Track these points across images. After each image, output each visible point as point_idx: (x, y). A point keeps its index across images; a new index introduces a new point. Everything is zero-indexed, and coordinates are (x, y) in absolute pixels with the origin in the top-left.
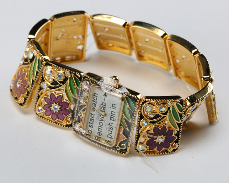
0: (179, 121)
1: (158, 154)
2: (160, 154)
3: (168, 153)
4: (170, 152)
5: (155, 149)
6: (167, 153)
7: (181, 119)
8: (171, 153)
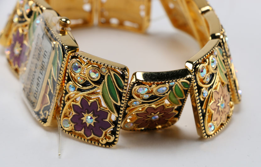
0: (117, 102)
1: (86, 141)
2: (88, 141)
3: (100, 145)
4: (102, 145)
5: (82, 132)
6: (98, 144)
7: (121, 101)
8: (104, 146)
